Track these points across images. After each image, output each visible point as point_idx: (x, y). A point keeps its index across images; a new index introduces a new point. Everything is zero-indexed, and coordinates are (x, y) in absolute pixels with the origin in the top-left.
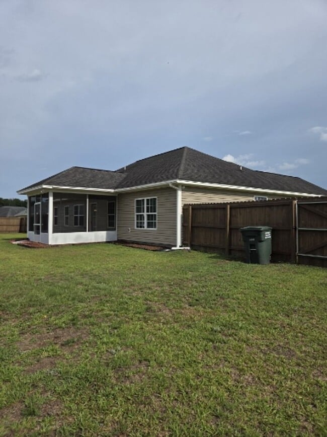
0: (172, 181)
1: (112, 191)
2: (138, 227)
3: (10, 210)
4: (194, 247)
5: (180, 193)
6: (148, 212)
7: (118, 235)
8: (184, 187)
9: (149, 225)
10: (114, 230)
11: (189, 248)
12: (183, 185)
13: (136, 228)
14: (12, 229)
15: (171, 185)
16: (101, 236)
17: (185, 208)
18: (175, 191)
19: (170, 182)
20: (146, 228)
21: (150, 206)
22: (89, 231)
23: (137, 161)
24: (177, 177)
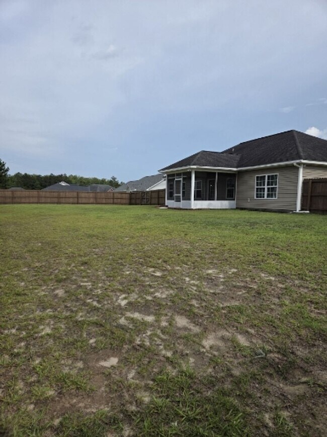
0: (298, 161)
1: (235, 169)
2: (257, 197)
3: (98, 187)
4: (313, 211)
5: (301, 171)
6: (268, 185)
7: (236, 204)
8: (305, 166)
9: (268, 196)
10: (234, 200)
11: (308, 212)
12: (304, 164)
13: (255, 198)
14: (124, 201)
15: (295, 164)
16: (225, 204)
17: (305, 182)
18: (298, 169)
19: (294, 162)
20: (266, 197)
21: (270, 181)
22: (217, 200)
23: (241, 143)
24: (300, 158)
